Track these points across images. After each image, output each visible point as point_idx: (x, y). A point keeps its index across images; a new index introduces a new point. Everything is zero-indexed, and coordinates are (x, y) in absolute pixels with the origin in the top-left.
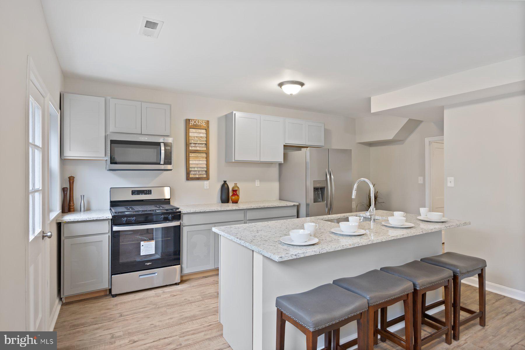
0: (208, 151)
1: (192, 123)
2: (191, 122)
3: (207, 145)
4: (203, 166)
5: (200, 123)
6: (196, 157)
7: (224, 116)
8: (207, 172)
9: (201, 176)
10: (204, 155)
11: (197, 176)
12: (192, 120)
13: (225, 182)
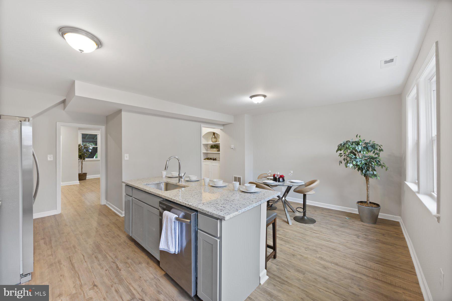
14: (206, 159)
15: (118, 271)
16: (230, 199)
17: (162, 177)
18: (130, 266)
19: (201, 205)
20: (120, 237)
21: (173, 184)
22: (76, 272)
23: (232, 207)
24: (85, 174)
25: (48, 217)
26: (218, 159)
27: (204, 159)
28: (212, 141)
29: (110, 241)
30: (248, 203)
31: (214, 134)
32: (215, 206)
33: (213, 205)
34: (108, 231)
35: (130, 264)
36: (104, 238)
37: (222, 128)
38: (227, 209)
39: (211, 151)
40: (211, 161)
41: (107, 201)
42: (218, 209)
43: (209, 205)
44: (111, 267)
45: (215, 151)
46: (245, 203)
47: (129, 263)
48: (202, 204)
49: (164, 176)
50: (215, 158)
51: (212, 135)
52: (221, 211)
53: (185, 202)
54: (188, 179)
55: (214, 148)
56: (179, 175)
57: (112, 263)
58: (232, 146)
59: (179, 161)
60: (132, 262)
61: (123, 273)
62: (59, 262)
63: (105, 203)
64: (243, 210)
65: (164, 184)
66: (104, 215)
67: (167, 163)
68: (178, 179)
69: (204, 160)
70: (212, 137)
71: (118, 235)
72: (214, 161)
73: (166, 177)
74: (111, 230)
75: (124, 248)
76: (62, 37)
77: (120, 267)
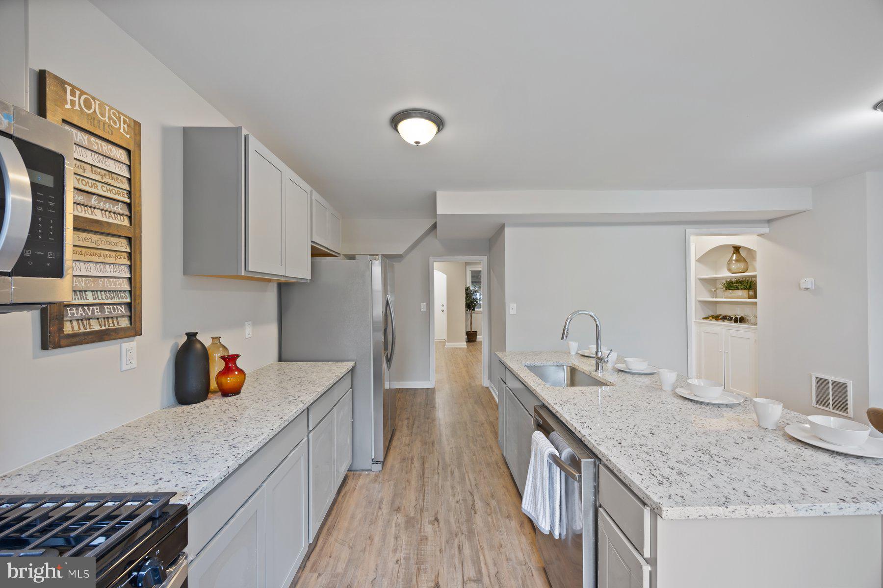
0: (137, 231)
1: (73, 103)
2: (69, 97)
3: (132, 208)
4: (118, 288)
5: (110, 118)
6: (90, 251)
7: (181, 127)
8: (133, 309)
9: (111, 325)
10: (123, 246)
11: (96, 327)
12: (74, 88)
13: (191, 336)
14: (711, 318)
15: (473, 512)
16: (722, 453)
17: (569, 353)
18: (491, 513)
19: (611, 443)
20: (493, 451)
21: (585, 372)
22: (423, 484)
23: (709, 484)
24: (475, 333)
25: (421, 389)
26: (752, 319)
27: (704, 318)
28: (730, 270)
29: (476, 453)
30: (797, 490)
31: (737, 249)
32: (652, 458)
33: (647, 453)
34: (479, 433)
35: (493, 509)
36: (471, 445)
37: (766, 230)
38: (689, 485)
39: (725, 298)
40: (727, 323)
41: (490, 381)
42: (658, 472)
43: (634, 453)
44: (465, 500)
45: (740, 296)
46: (780, 487)
47: (492, 507)
48: (616, 443)
49: (573, 352)
50: (739, 317)
51: (729, 254)
52: (661, 484)
53: (575, 425)
54: (621, 366)
55: (737, 288)
56: (597, 353)
57: (469, 494)
58: (809, 282)
59: (596, 321)
60: (497, 507)
61: (478, 520)
62: (412, 459)
63: (488, 385)
64: (757, 510)
65: (567, 369)
66: (483, 405)
67: (565, 326)
68: (594, 362)
69: (705, 321)
70: (730, 260)
71: (491, 447)
72: (739, 325)
73: (577, 353)
74: (484, 434)
75: (492, 474)
76: (394, 130)
77: (477, 507)
